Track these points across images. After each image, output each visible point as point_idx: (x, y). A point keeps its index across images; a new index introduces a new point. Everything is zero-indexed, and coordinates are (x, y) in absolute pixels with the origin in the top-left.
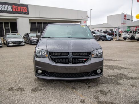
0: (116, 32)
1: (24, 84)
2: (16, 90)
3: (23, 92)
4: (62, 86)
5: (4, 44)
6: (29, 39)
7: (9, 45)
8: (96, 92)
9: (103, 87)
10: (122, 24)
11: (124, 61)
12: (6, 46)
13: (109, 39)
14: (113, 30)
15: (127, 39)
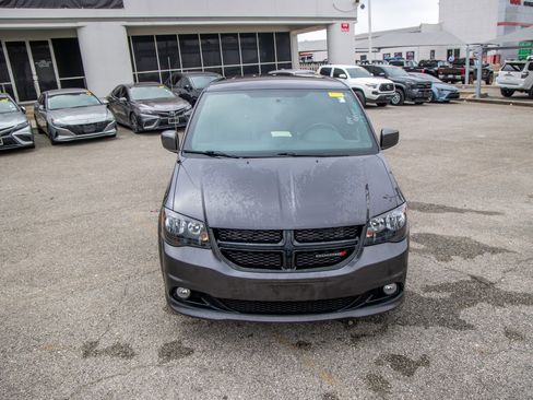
0: (472, 63)
1: (130, 327)
2: (106, 351)
3: (133, 363)
4: (263, 334)
5: (40, 130)
6: (131, 113)
7: (60, 138)
8: (378, 362)
9: (403, 342)
10: (499, 24)
11: (491, 213)
12: (48, 141)
13: (444, 98)
14: (462, 56)
15: (516, 94)
